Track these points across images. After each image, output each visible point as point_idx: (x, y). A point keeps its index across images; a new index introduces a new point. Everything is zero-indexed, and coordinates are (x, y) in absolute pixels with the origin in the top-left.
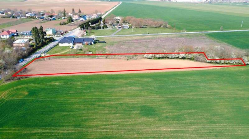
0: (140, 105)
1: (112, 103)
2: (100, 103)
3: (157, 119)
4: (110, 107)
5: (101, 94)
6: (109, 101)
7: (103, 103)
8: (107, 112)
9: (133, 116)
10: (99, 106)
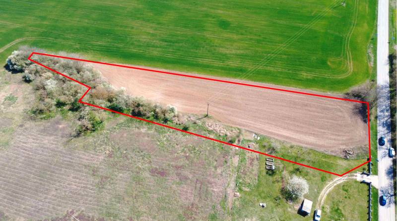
0: (228, 30)
1: (249, 37)
2: (258, 38)
3: (221, 18)
4: (251, 33)
5: (257, 49)
6: (251, 39)
7: (256, 38)
8: (255, 29)
9: (237, 23)
10: (260, 36)
